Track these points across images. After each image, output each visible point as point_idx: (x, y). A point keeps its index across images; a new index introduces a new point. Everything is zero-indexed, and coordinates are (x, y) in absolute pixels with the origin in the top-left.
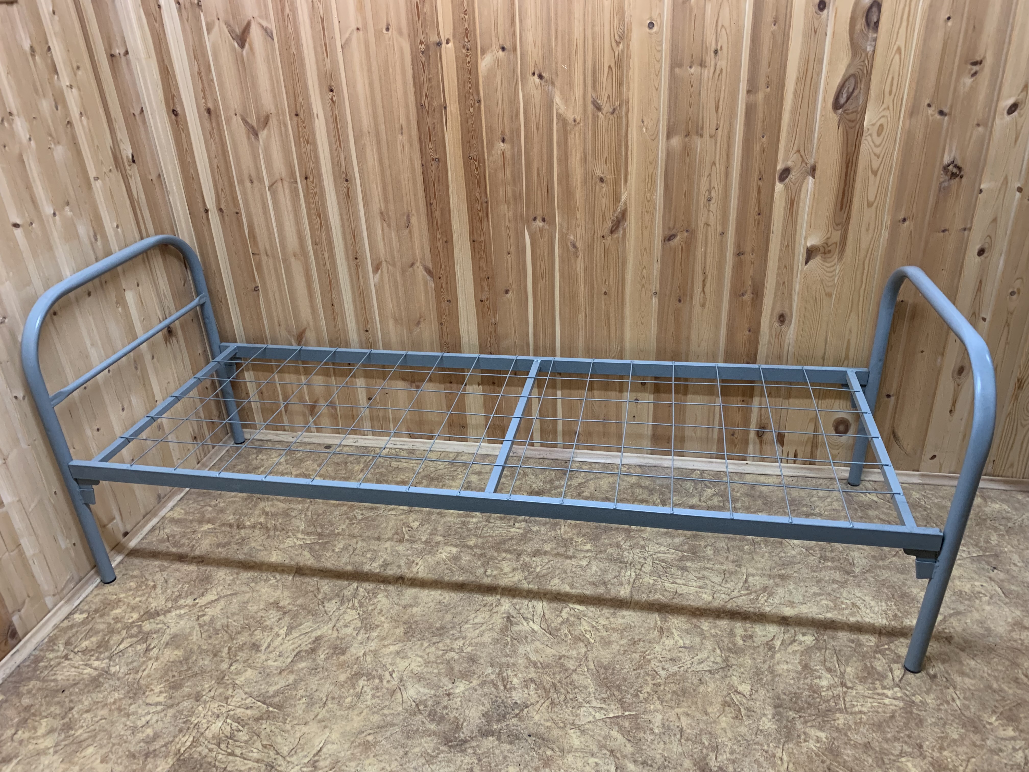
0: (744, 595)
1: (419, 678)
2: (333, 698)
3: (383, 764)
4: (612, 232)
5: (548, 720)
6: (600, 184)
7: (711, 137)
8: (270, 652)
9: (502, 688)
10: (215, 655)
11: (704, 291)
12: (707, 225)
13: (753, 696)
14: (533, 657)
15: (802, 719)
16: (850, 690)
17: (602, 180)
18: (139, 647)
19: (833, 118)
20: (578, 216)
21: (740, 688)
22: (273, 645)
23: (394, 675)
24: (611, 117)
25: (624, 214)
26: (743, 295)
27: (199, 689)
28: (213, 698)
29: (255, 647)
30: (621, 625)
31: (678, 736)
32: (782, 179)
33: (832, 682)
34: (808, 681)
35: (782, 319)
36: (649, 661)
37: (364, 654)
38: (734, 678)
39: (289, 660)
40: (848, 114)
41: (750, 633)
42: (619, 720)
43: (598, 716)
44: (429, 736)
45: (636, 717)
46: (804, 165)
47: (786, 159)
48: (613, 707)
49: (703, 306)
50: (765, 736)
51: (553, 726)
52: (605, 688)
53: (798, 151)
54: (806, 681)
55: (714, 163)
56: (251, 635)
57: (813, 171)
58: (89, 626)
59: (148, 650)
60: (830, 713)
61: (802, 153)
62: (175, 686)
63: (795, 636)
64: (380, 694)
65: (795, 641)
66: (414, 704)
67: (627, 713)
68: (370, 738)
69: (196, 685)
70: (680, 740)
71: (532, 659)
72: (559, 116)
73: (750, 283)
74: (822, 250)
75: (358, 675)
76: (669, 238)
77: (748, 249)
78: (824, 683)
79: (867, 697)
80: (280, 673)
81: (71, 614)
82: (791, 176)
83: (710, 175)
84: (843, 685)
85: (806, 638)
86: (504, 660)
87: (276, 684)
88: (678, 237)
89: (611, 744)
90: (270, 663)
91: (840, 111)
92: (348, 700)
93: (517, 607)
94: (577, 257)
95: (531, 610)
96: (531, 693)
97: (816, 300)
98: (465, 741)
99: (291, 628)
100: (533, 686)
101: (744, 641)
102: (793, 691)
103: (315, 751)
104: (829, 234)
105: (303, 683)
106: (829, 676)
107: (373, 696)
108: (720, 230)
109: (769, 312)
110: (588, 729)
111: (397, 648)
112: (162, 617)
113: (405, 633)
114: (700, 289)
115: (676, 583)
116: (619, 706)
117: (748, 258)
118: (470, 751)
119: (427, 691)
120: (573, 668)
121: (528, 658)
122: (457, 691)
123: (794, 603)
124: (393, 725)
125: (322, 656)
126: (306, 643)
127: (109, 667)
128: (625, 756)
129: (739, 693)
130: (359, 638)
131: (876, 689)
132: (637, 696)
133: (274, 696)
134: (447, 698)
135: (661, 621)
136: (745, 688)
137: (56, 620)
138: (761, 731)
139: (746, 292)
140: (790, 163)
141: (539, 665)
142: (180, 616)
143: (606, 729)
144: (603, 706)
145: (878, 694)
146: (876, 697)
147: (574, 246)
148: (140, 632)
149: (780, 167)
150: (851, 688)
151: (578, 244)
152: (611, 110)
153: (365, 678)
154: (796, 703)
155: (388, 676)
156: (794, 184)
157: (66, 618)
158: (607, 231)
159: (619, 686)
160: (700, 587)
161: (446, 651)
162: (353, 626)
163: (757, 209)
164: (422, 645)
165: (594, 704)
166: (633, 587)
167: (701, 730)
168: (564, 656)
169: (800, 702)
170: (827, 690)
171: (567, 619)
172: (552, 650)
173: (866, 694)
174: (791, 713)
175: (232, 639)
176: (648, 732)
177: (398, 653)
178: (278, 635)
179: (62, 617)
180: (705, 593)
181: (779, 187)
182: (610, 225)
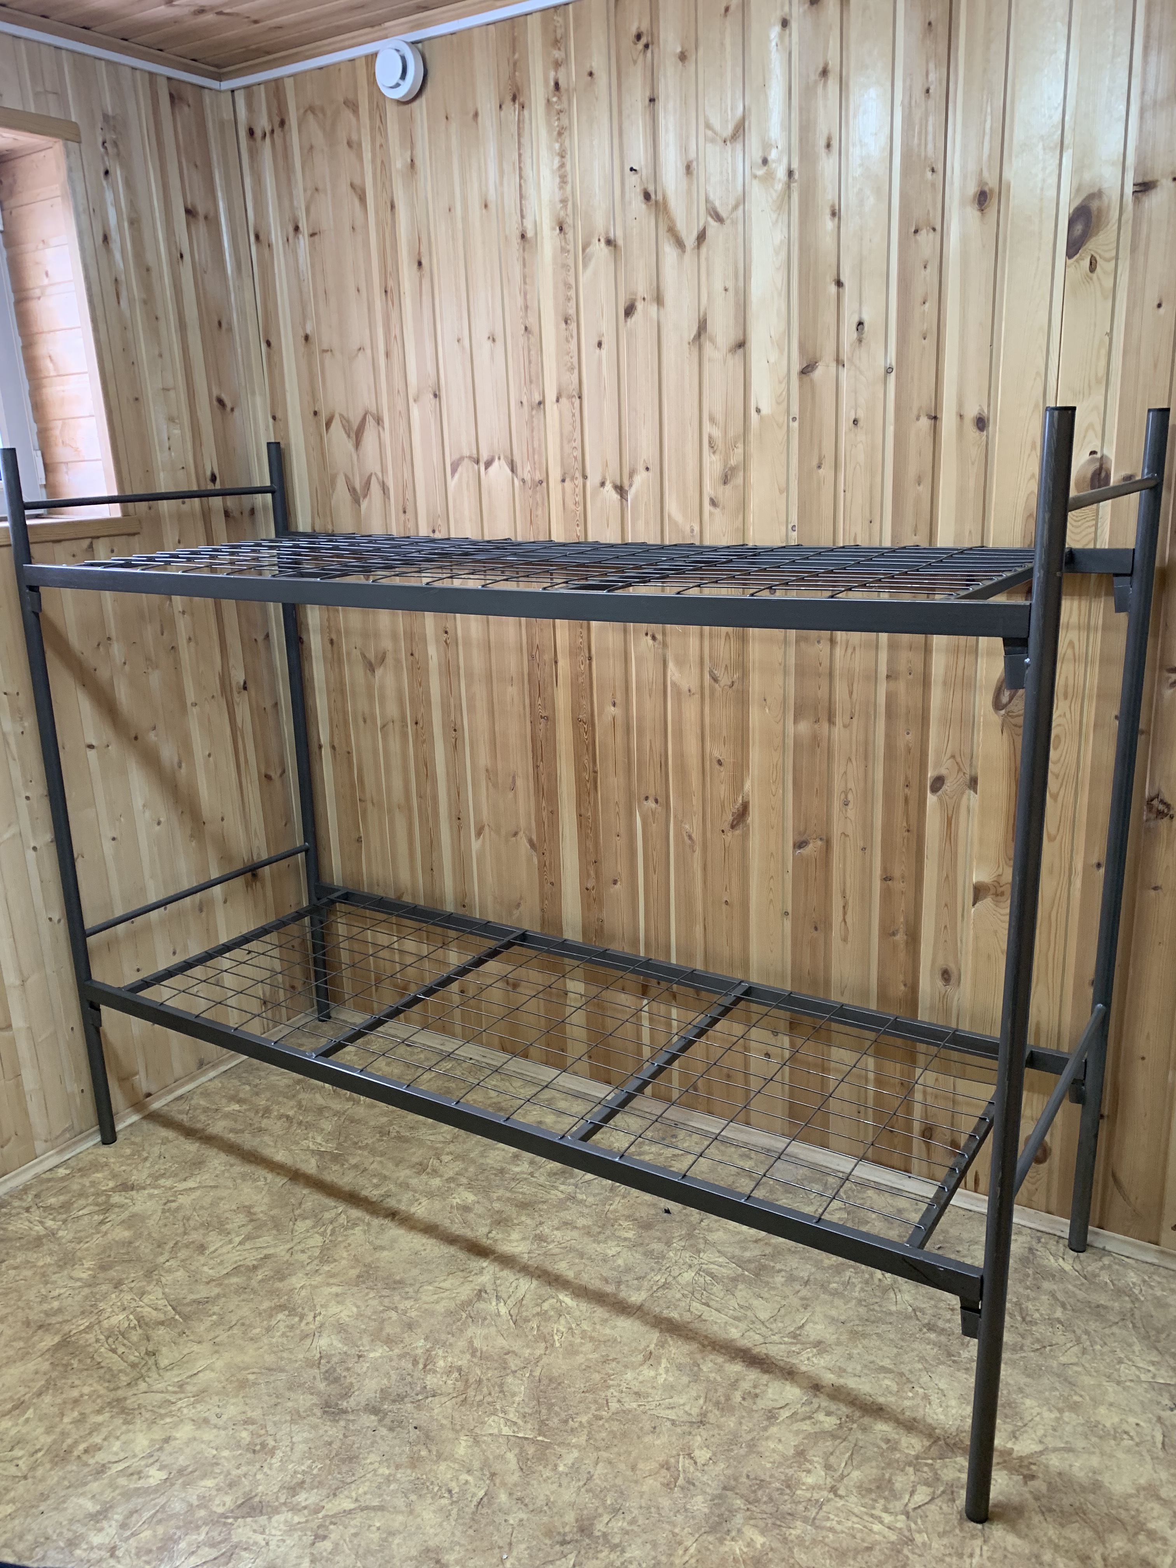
0: (785, 1343)
1: (341, 1328)
2: (243, 1324)
3: (247, 1408)
4: (733, 827)
5: (446, 1418)
6: (718, 767)
7: (845, 726)
8: (212, 1258)
9: (421, 1366)
10: (159, 1246)
11: (844, 920)
12: (845, 835)
13: (706, 1468)
14: (477, 1343)
15: (748, 1513)
16: (837, 1499)
17: (720, 763)
18: (96, 1217)
19: (996, 718)
20: (694, 802)
21: (697, 1453)
22: (219, 1252)
23: (318, 1319)
24: (730, 691)
25: (745, 807)
26: (894, 934)
27: (124, 1276)
28: (131, 1289)
29: (202, 1248)
30: (605, 1335)
31: (581, 1483)
32: (934, 790)
33: (821, 1482)
34: (790, 1472)
35: (946, 975)
36: (609, 1387)
37: (302, 1287)
38: (699, 1438)
39: (225, 1272)
40: (1012, 717)
41: (758, 1391)
42: (525, 1442)
43: (506, 1431)
44: (312, 1394)
45: (548, 1446)
46: (961, 774)
47: (938, 764)
48: (529, 1426)
49: (845, 940)
50: (686, 1517)
51: (449, 1426)
52: (535, 1403)
53: (953, 757)
54: (787, 1471)
55: (850, 759)
56: (204, 1235)
57: (973, 783)
58: (65, 1184)
59: (102, 1222)
60: (789, 1517)
61: (959, 759)
62: (104, 1268)
63: (816, 1411)
64: (291, 1334)
65: (810, 1418)
66: (318, 1355)
67: (540, 1438)
68: (251, 1377)
69: (124, 1272)
70: (579, 1488)
71: (475, 1344)
72: (674, 684)
73: (902, 920)
74: (992, 891)
75: (282, 1307)
76: (800, 845)
77: (897, 873)
78: (810, 1480)
79: (854, 1514)
80: (208, 1283)
81: (57, 1167)
82: (945, 787)
83: (845, 773)
84: (833, 1490)
85: (828, 1419)
86: (443, 1337)
87: (198, 1292)
88: (811, 846)
89: (498, 1467)
90: (206, 1269)
91: (1003, 712)
92: (258, 1330)
93: (498, 1282)
94: (694, 851)
95: (511, 1290)
96: (450, 1382)
97: (989, 956)
98: (344, 1412)
99: (248, 1238)
100: (456, 1375)
101: (744, 1399)
102: (763, 1477)
103: (190, 1373)
104: (1001, 869)
105: (224, 1299)
106: (823, 1473)
107: (284, 1335)
108: (861, 844)
109: (929, 963)
110: (484, 1442)
111: (339, 1290)
112: (134, 1193)
113: (358, 1277)
114: (841, 918)
115: (709, 1306)
116: (537, 1427)
117: (898, 886)
118: (342, 1423)
119: (340, 1345)
120: (514, 1368)
121: (471, 1342)
122: (372, 1355)
123: (845, 1371)
124: (282, 1370)
125: (260, 1277)
126: (251, 1258)
127: (58, 1229)
128: (504, 1484)
129: (692, 1458)
130: (308, 1268)
131: (874, 1508)
132: (566, 1422)
133: (188, 1304)
134: (356, 1359)
135: (656, 1345)
136: (702, 1455)
137: (38, 1169)
138: (686, 1510)
139: (897, 930)
140: (943, 771)
141: (478, 1354)
142: (151, 1196)
143: (504, 1448)
144: (520, 1422)
145: (872, 1516)
146: (866, 1518)
147: (690, 837)
148: (106, 1202)
149: (931, 774)
150: (841, 1497)
151: (694, 836)
152: (729, 683)
153: (287, 1312)
154: (754, 1492)
155: (310, 1318)
156: (951, 798)
157: (50, 1170)
158: (726, 826)
159: (553, 1405)
160: (735, 1318)
161: (388, 1309)
162: (310, 1253)
163: (905, 824)
164: (367, 1294)
165: (512, 1416)
166: (652, 1295)
167: (615, 1485)
168: (513, 1352)
169: (760, 1493)
170: (807, 1489)
171: (546, 1311)
172: (504, 1342)
173: (856, 1511)
174: (738, 1502)
175: (185, 1233)
176: (550, 1467)
177: (337, 1295)
178: (230, 1242)
179: (47, 1168)
180: (736, 1328)
181: (931, 799)
182: (731, 818)
